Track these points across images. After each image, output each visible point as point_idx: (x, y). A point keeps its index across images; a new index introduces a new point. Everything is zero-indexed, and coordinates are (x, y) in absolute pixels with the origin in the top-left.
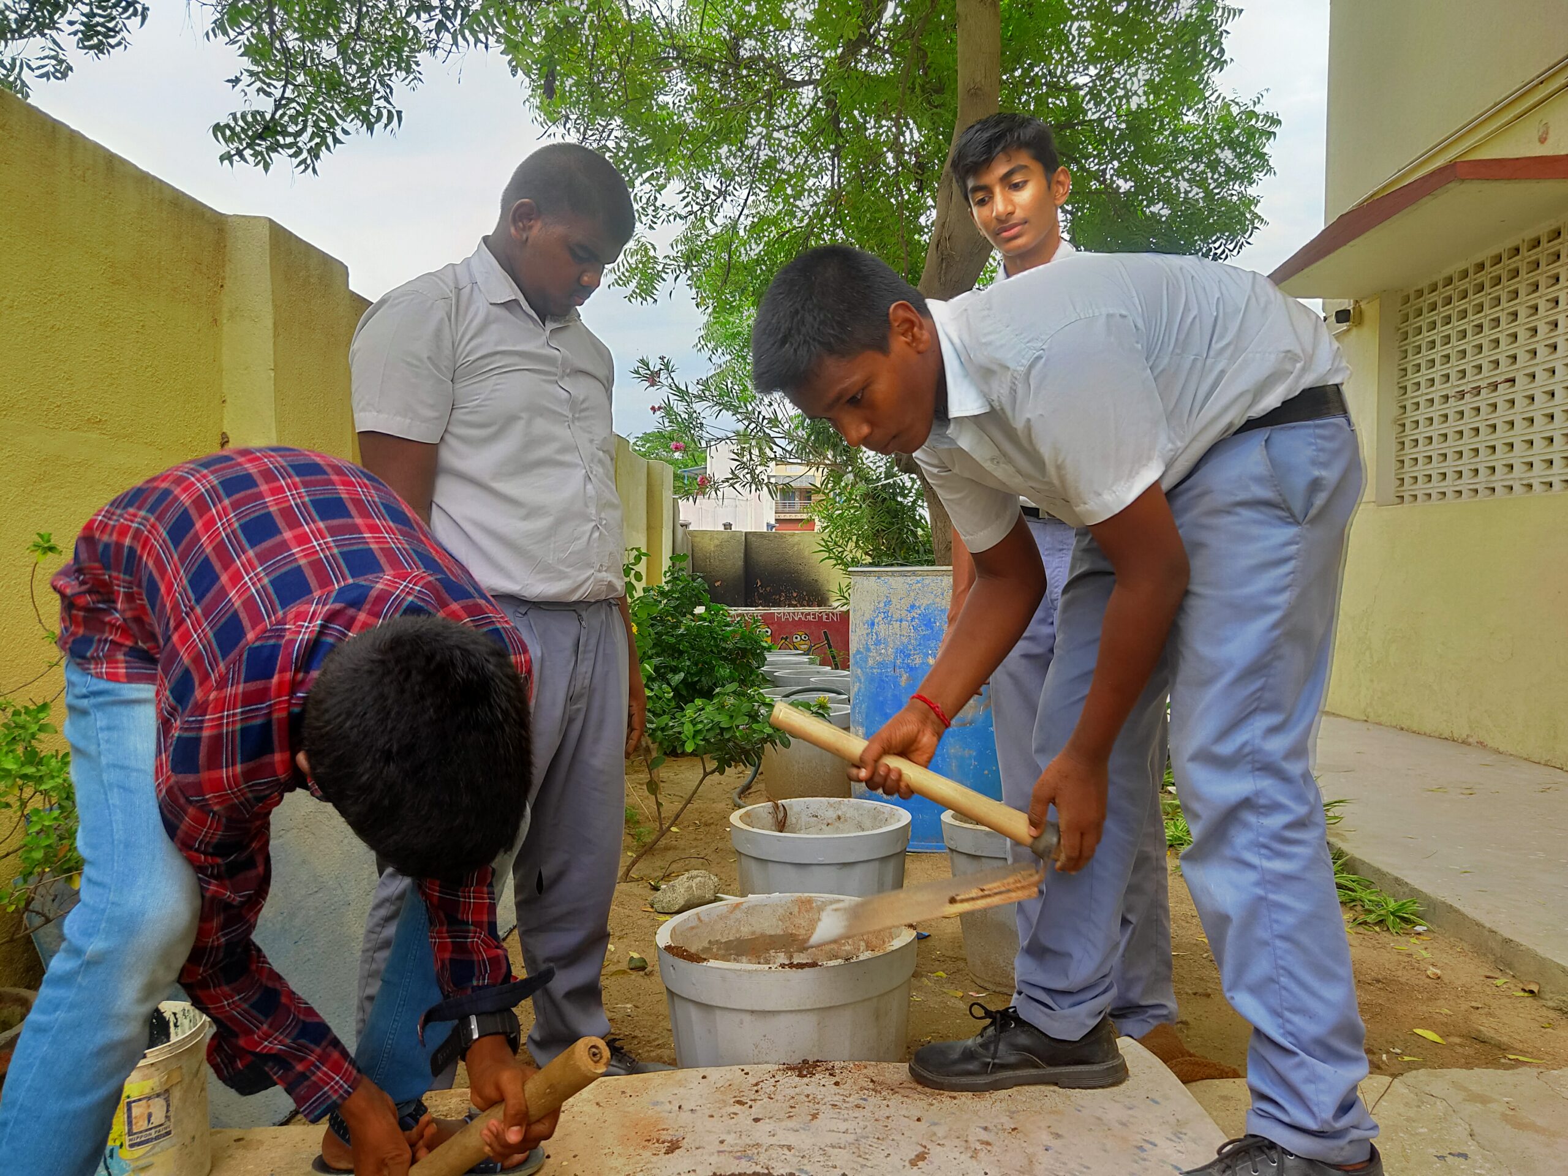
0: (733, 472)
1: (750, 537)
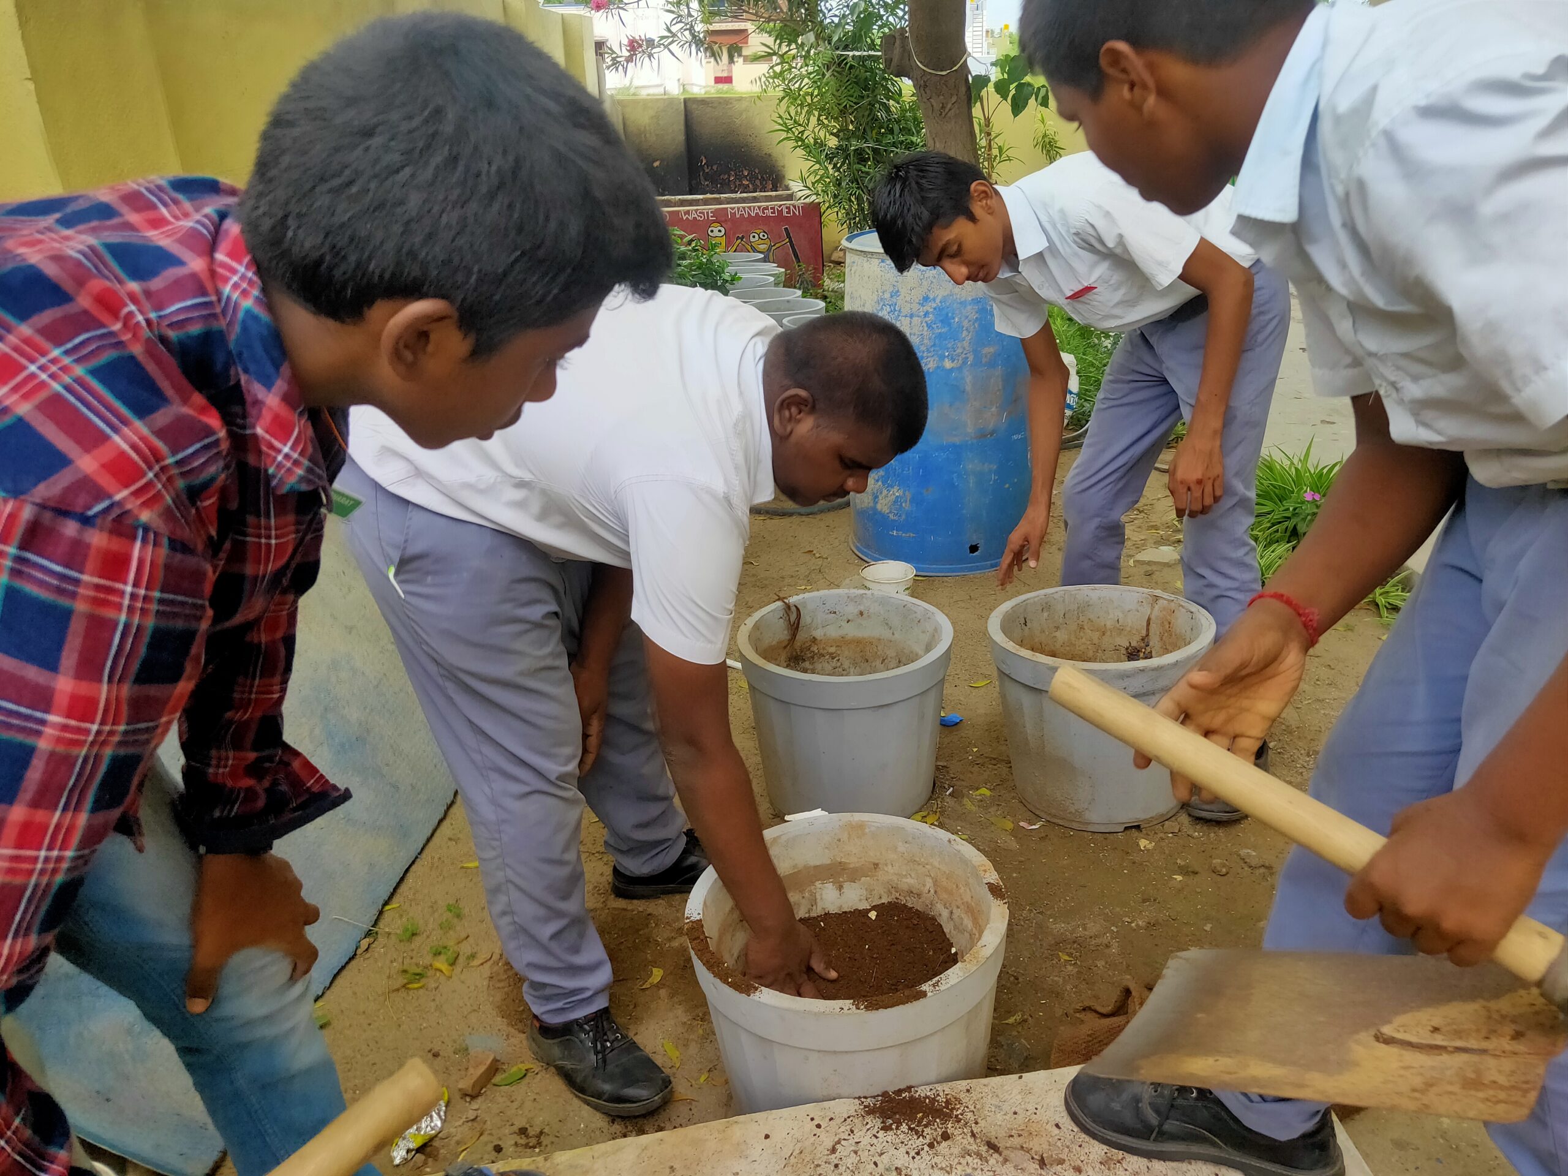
0: (669, 30)
1: (689, 104)
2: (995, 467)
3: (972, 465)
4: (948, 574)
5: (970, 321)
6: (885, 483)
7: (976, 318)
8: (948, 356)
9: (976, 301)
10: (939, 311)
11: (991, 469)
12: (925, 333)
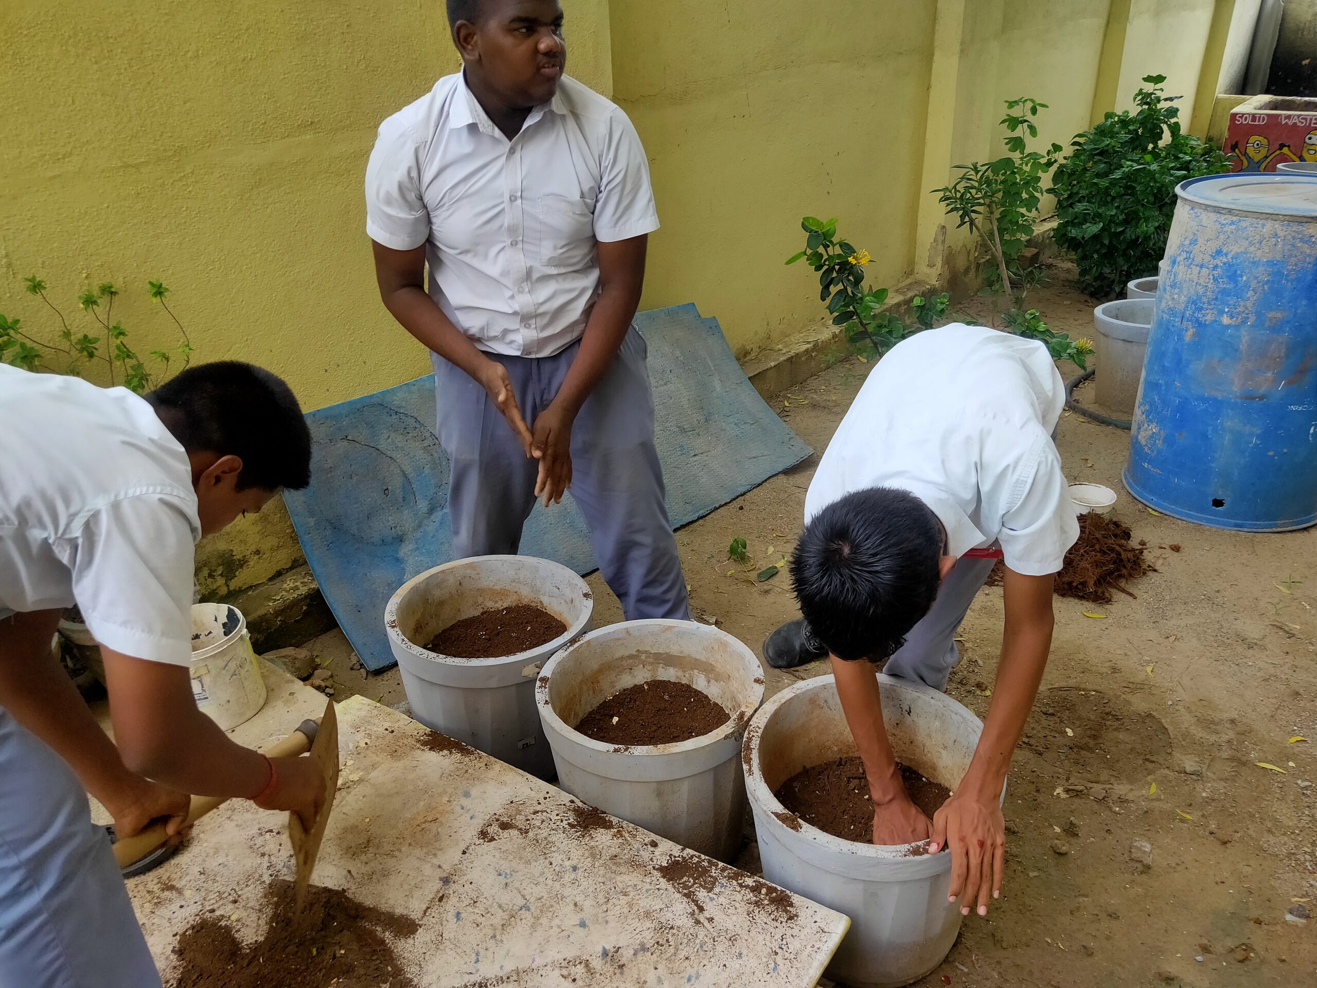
2: (1259, 432)
3: (1231, 422)
4: (1184, 518)
5: (1259, 282)
6: (1147, 416)
7: (1268, 281)
8: (1228, 311)
9: (1271, 263)
10: (1228, 266)
11: (1253, 433)
12: (1210, 286)
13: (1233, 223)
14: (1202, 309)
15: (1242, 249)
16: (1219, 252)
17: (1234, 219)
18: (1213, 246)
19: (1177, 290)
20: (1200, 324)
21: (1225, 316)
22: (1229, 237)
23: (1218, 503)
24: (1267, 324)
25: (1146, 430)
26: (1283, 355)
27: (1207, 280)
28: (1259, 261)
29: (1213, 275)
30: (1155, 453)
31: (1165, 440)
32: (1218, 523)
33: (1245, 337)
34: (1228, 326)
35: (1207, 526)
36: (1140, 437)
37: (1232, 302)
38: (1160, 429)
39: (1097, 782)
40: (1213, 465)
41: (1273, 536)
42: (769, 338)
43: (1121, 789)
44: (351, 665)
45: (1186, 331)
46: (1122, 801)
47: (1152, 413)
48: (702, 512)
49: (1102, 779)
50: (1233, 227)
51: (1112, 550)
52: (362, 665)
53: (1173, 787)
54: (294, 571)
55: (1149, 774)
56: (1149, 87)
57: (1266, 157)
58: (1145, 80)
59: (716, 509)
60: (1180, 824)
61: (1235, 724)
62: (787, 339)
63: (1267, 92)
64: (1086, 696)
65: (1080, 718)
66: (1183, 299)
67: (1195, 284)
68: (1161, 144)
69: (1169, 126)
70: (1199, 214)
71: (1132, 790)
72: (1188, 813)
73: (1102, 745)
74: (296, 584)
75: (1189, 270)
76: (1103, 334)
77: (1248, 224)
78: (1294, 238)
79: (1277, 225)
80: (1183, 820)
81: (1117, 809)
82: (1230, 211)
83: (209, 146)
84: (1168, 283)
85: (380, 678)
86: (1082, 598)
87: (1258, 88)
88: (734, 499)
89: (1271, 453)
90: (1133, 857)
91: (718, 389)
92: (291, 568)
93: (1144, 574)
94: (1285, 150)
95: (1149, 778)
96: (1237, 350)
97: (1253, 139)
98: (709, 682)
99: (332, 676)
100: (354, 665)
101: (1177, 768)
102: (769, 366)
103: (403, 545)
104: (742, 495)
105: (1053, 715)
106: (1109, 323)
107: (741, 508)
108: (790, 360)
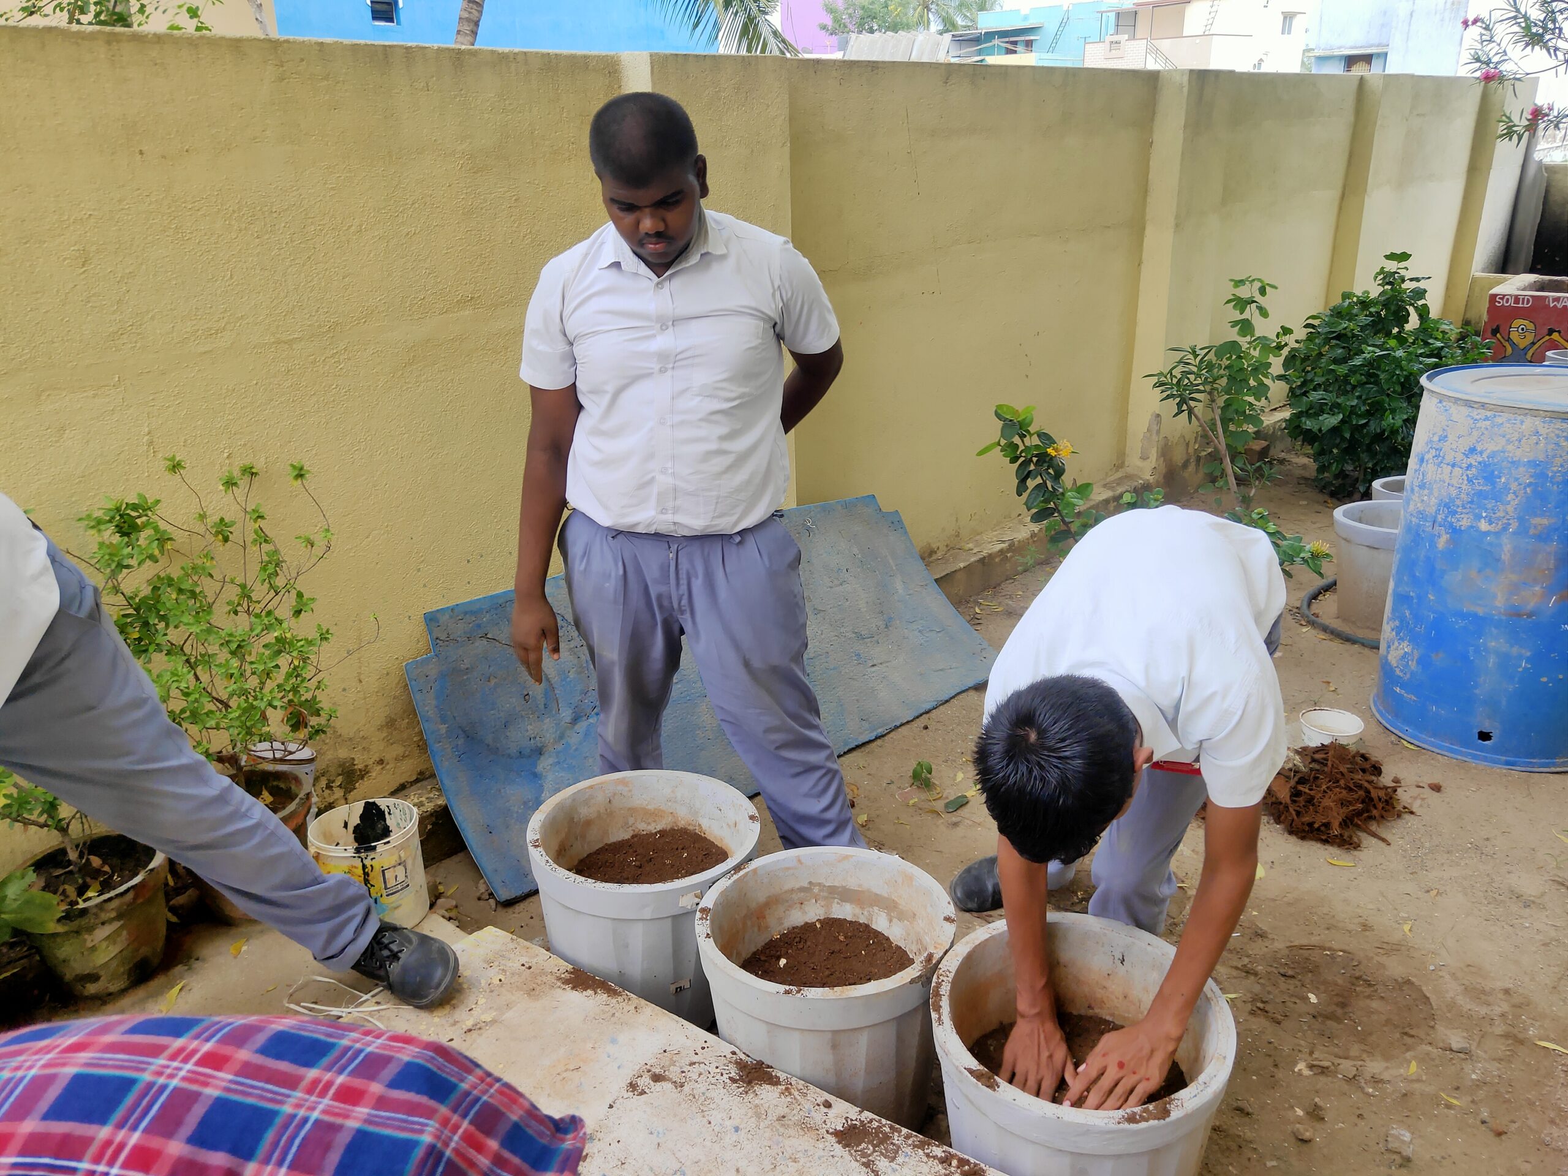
2: (1528, 654)
3: (1495, 643)
4: (1446, 753)
5: (1520, 484)
6: (1397, 634)
7: (1530, 483)
8: (1486, 517)
9: (1533, 464)
10: (1484, 466)
11: (1522, 655)
12: (1464, 487)
13: (1487, 419)
14: (1455, 512)
15: (1499, 448)
16: (1473, 450)
17: (1489, 414)
18: (1465, 445)
19: (1426, 492)
20: (1455, 531)
21: (1483, 521)
22: (1483, 434)
23: (1484, 736)
24: (1532, 531)
25: (1397, 649)
26: (1551, 566)
27: (1461, 481)
28: (1519, 461)
29: (1467, 475)
30: (1408, 676)
31: (1418, 662)
32: (1485, 759)
33: (1506, 548)
34: (1487, 533)
35: (1473, 763)
36: (1389, 658)
37: (1489, 506)
38: (1413, 648)
39: (1346, 1058)
40: (1477, 691)
41: (1551, 776)
42: (958, 536)
43: (1375, 1066)
44: (478, 894)
45: (1439, 537)
46: (1376, 1081)
47: (1403, 629)
48: (880, 730)
49: (1352, 1053)
50: (1488, 423)
51: (1360, 787)
52: (491, 895)
53: (1437, 1066)
54: (419, 785)
55: (1408, 1050)
56: (1392, 266)
57: (1533, 343)
58: (1387, 257)
59: (897, 727)
60: (1446, 1110)
61: (1510, 994)
62: (978, 537)
63: (1532, 271)
64: (1332, 957)
65: (1325, 982)
66: (1434, 501)
67: (1446, 484)
68: (1408, 327)
69: (1416, 308)
70: (1448, 408)
71: (1387, 1068)
72: (1455, 1098)
73: (1351, 1015)
74: (421, 799)
75: (1440, 469)
76: (1345, 539)
77: (1505, 419)
78: (1558, 436)
79: (1538, 421)
80: (1449, 1106)
81: (1371, 1090)
82: (1483, 405)
83: (365, 322)
84: (1416, 483)
85: (510, 910)
86: (1325, 842)
87: (1522, 267)
88: (917, 717)
89: (1544, 679)
90: (1390, 1146)
91: (900, 591)
92: (417, 781)
93: (1399, 816)
94: (1555, 336)
95: (1408, 1055)
96: (1498, 560)
97: (1517, 323)
98: (891, 921)
99: (456, 907)
100: (482, 894)
101: (1441, 1045)
102: (957, 567)
103: (542, 758)
104: (927, 712)
105: (1293, 977)
106: (1350, 527)
107: (926, 728)
108: (982, 561)
